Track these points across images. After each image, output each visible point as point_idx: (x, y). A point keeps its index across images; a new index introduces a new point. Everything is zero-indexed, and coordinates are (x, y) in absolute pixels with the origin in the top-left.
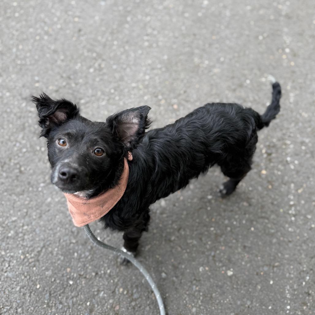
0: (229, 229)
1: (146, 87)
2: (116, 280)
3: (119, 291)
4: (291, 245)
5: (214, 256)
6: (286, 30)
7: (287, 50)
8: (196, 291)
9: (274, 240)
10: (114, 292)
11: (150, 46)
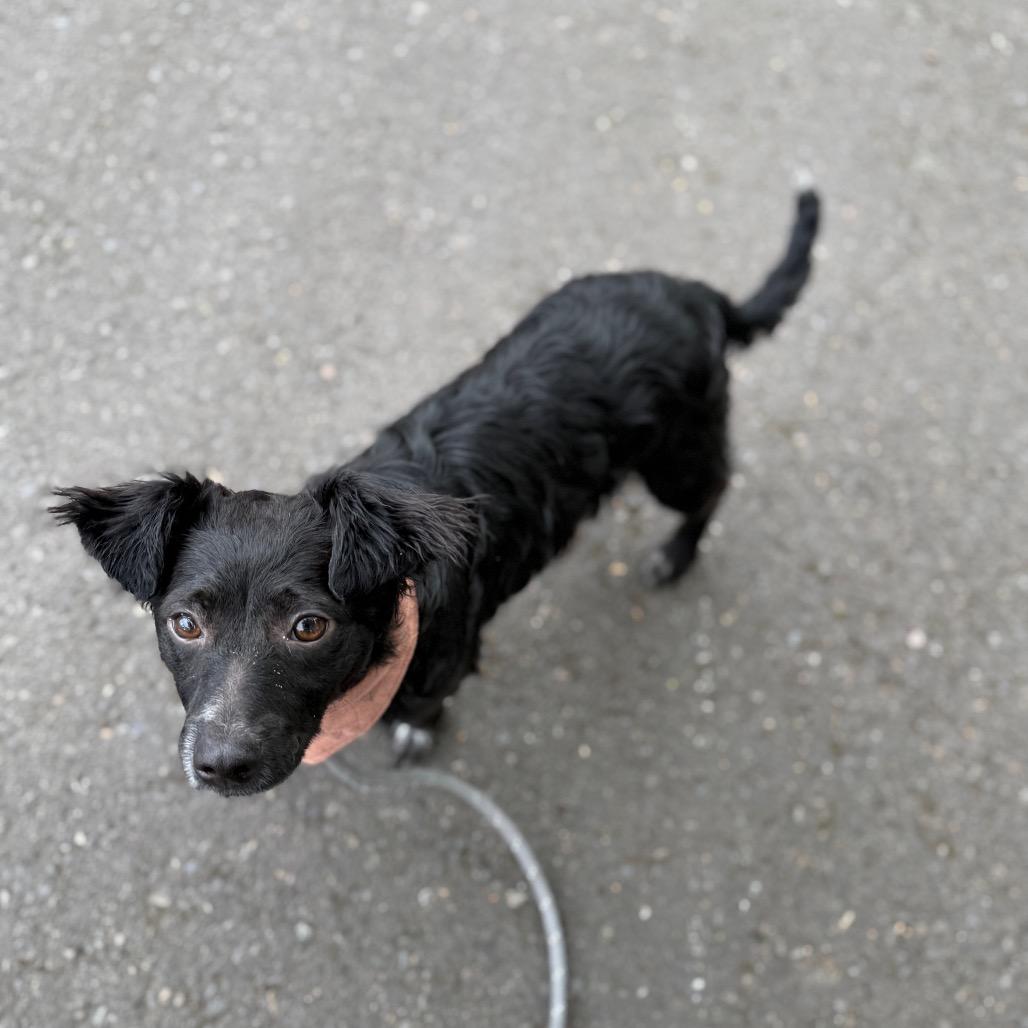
0: (511, 759)
1: (224, 308)
2: (146, 966)
3: (156, 997)
4: (702, 790)
5: (465, 852)
6: (684, 94)
7: (689, 163)
8: (410, 968)
9: (652, 780)
10: (140, 1004)
11: (233, 167)
